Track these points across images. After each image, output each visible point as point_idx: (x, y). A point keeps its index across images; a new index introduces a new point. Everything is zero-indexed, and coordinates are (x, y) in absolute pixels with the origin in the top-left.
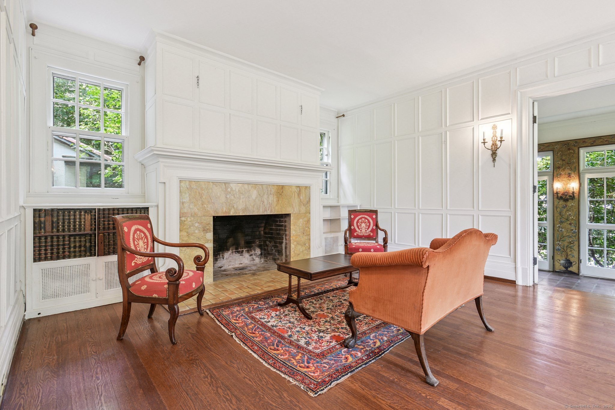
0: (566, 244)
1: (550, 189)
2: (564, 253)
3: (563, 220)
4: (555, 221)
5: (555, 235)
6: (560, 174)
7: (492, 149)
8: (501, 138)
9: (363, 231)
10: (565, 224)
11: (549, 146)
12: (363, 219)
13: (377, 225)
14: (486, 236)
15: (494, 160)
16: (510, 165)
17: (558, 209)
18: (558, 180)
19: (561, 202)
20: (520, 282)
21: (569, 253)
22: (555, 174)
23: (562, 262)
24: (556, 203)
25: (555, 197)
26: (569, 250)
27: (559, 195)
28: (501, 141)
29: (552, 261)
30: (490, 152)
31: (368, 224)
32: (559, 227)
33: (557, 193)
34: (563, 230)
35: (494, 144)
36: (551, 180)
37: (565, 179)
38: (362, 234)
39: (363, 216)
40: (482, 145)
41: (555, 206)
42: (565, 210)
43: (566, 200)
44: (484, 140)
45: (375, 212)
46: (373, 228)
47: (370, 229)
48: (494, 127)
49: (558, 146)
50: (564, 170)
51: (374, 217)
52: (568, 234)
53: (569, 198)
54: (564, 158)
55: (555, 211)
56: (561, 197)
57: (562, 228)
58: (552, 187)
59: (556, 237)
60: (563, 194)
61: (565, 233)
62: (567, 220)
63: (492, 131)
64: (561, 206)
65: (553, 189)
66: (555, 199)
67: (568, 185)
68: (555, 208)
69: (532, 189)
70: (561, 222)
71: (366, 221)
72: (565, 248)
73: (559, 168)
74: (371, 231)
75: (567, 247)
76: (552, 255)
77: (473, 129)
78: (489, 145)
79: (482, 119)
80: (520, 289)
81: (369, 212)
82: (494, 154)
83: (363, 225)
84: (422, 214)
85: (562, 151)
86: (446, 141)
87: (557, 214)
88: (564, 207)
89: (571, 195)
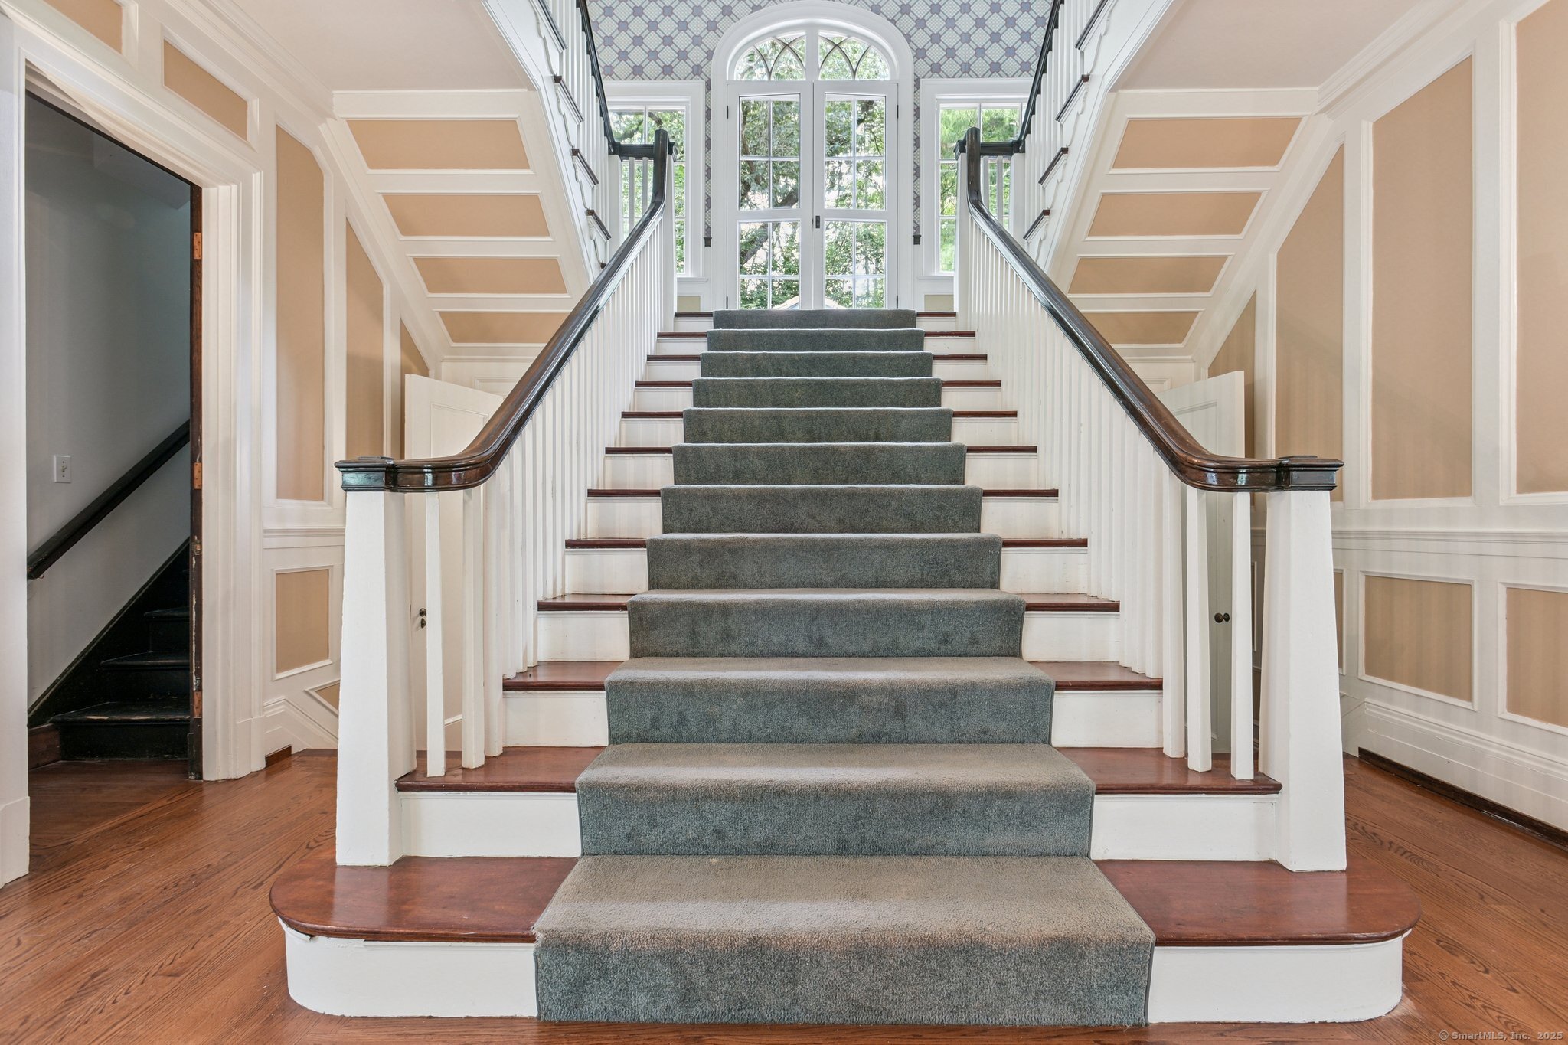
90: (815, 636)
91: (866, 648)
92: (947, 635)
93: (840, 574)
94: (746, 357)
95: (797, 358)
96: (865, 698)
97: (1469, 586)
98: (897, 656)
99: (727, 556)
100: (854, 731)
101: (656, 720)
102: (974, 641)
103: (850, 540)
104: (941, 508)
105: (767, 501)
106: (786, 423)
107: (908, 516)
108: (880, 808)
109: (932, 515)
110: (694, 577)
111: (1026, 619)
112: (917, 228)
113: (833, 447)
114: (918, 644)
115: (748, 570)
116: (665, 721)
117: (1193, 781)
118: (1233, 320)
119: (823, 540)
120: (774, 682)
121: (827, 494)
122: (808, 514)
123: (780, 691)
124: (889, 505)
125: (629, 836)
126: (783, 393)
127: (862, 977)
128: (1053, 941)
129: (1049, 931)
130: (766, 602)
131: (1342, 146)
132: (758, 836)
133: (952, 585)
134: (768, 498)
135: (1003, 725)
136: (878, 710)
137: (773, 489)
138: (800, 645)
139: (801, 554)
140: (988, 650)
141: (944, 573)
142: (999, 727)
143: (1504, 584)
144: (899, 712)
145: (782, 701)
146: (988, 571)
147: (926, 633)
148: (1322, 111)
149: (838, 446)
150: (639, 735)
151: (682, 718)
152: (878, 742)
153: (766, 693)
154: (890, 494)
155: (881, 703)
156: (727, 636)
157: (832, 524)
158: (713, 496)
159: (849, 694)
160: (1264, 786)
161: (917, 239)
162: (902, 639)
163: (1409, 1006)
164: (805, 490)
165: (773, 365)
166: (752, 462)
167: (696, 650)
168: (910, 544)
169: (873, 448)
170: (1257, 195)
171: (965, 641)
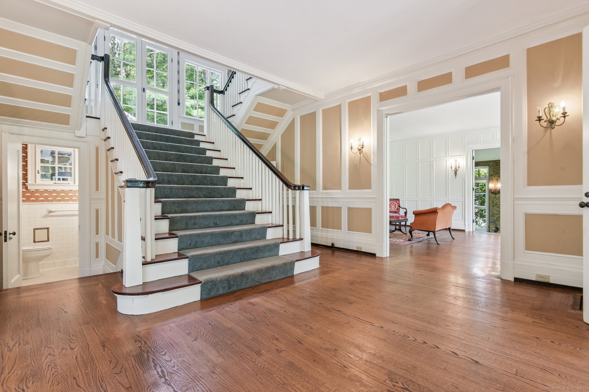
0: (495, 218)
1: (487, 187)
2: (494, 224)
3: (494, 205)
4: (490, 205)
5: (490, 214)
6: (493, 179)
7: (455, 171)
8: (459, 166)
9: (393, 209)
10: (495, 207)
11: (486, 163)
12: (393, 203)
13: (399, 206)
14: (453, 206)
15: (456, 176)
16: (463, 178)
17: (492, 199)
18: (492, 182)
19: (493, 195)
20: (467, 230)
21: (497, 223)
22: (490, 179)
23: (494, 228)
24: (490, 196)
25: (490, 192)
26: (497, 222)
27: (492, 191)
28: (459, 168)
29: (488, 228)
30: (454, 172)
31: (395, 206)
32: (492, 209)
33: (491, 190)
34: (494, 211)
35: (456, 169)
36: (488, 183)
37: (495, 182)
38: (392, 211)
39: (392, 202)
40: (450, 169)
41: (490, 197)
42: (495, 199)
43: (496, 194)
44: (451, 167)
45: (398, 200)
46: (397, 208)
47: (396, 208)
48: (456, 161)
49: (491, 163)
50: (494, 177)
51: (398, 202)
52: (497, 213)
53: (497, 192)
54: (494, 170)
55: (490, 200)
56: (493, 192)
57: (494, 210)
58: (489, 186)
59: (490, 215)
60: (494, 190)
61: (495, 212)
62: (496, 205)
63: (455, 162)
64: (493, 197)
65: (489, 188)
66: (490, 193)
67: (497, 186)
68: (490, 198)
69: (472, 189)
70: (493, 206)
71: (394, 204)
72: (495, 221)
73: (492, 175)
74: (396, 209)
75: (496, 220)
76: (488, 225)
77: (446, 161)
78: (453, 169)
79: (450, 157)
80: (467, 233)
81: (395, 200)
82: (456, 173)
83: (393, 206)
84: (435, 201)
85: (493, 166)
86: (433, 165)
87: (491, 202)
88: (495, 198)
89: (498, 191)
90: (215, 222)
91: (226, 224)
92: (242, 220)
93: (212, 208)
94: (150, 143)
95: (167, 145)
96: (235, 233)
97: (341, 208)
98: (232, 226)
99: (184, 204)
100: (232, 241)
101: (190, 244)
102: (247, 221)
103: (214, 200)
104: (228, 192)
105: (186, 190)
106: (176, 167)
107: (220, 194)
108: (248, 252)
109: (226, 194)
110: (175, 211)
111: (256, 216)
112: (179, 100)
113: (196, 175)
114: (236, 223)
115: (189, 208)
116: (192, 243)
117: (290, 240)
118: (271, 148)
119: (209, 200)
120: (217, 232)
121: (202, 188)
122: (196, 193)
123: (219, 233)
124: (216, 191)
125: (200, 266)
126: (168, 157)
127: (258, 276)
128: (284, 263)
129: (283, 262)
130: (205, 215)
131: (294, 119)
132: (226, 262)
133: (236, 210)
134: (187, 189)
135: (259, 236)
136: (237, 236)
137: (188, 187)
138: (212, 225)
139: (203, 203)
140: (249, 223)
141: (235, 207)
142: (258, 237)
143: (347, 207)
144: (241, 236)
145: (219, 236)
146: (243, 206)
147: (238, 220)
148: (292, 110)
149: (198, 175)
150: (186, 248)
151: (197, 242)
152: (237, 243)
153: (216, 234)
154: (217, 188)
155: (238, 234)
156: (195, 224)
157: (202, 196)
158: (171, 188)
159: (232, 232)
160: (301, 239)
161: (179, 104)
162: (233, 222)
163: (320, 266)
164: (196, 187)
165: (159, 146)
166: (173, 178)
167: (187, 228)
168: (228, 200)
169: (206, 176)
170: (278, 123)
171: (245, 221)
